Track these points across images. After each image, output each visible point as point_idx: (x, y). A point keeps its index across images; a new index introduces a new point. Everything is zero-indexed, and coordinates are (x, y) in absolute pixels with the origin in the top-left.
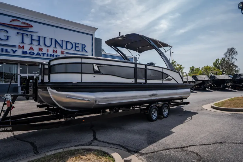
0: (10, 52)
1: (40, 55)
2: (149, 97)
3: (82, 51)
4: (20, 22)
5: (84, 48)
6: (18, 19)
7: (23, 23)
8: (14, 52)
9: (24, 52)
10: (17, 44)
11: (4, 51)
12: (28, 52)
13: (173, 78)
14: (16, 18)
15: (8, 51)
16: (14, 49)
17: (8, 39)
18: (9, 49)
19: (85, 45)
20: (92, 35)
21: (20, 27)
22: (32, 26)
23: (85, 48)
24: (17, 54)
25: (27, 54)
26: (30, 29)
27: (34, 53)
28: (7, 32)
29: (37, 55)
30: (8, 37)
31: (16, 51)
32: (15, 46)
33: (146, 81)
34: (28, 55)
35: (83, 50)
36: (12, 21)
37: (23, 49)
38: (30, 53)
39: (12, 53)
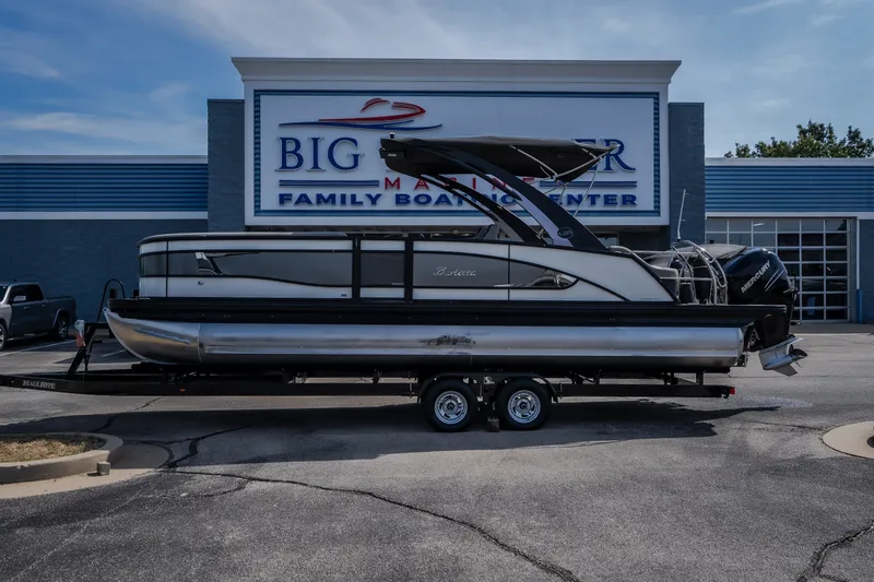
0: (361, 203)
1: (449, 203)
2: (423, 347)
3: (608, 168)
4: (390, 106)
5: (616, 156)
6: (383, 98)
7: (397, 106)
8: (374, 200)
9: (401, 199)
10: (381, 178)
11: (348, 200)
12: (413, 195)
13: (578, 279)
14: (377, 96)
15: (358, 200)
16: (374, 192)
17: (356, 164)
18: (361, 194)
19: (619, 142)
20: (656, 96)
21: (389, 122)
22: (422, 111)
23: (621, 156)
24: (381, 205)
25: (408, 202)
26: (418, 122)
27: (429, 199)
28: (355, 142)
29: (437, 203)
30: (356, 157)
31: (378, 196)
32: (374, 184)
33: (409, 293)
34: (413, 207)
35: (612, 166)
36: (369, 105)
37: (399, 187)
38: (417, 199)
39: (367, 206)
